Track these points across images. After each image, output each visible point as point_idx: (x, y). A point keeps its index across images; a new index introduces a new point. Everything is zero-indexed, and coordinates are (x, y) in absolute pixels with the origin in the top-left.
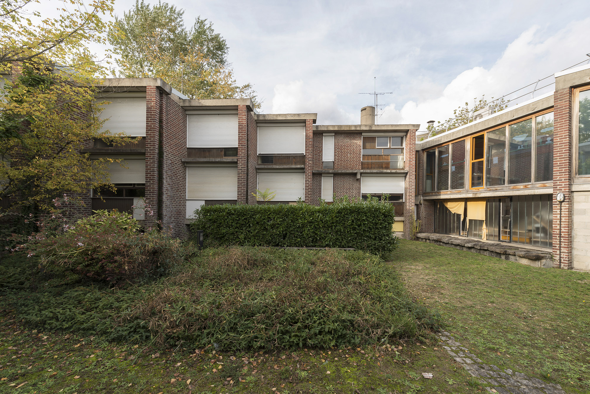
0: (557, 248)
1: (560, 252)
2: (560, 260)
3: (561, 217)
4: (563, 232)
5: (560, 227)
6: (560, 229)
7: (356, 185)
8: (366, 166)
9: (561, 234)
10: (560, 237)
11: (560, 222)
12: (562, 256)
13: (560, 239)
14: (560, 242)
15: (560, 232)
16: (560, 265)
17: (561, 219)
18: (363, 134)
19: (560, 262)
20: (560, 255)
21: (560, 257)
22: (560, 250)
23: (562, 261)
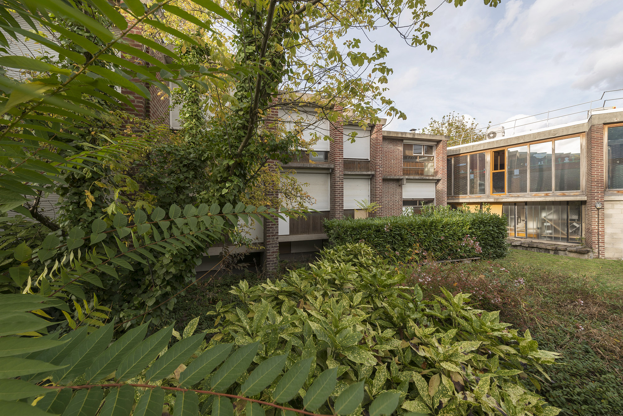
0: (596, 243)
1: (599, 246)
2: (599, 252)
3: (598, 220)
4: (600, 231)
5: (598, 227)
6: (598, 229)
7: (398, 190)
8: (405, 172)
9: (598, 233)
10: (598, 235)
11: (598, 224)
12: (600, 249)
13: (598, 237)
14: (598, 239)
15: (598, 231)
16: (599, 256)
17: (598, 222)
18: (404, 141)
19: (599, 254)
20: (599, 248)
21: (599, 250)
22: (598, 244)
23: (600, 253)
